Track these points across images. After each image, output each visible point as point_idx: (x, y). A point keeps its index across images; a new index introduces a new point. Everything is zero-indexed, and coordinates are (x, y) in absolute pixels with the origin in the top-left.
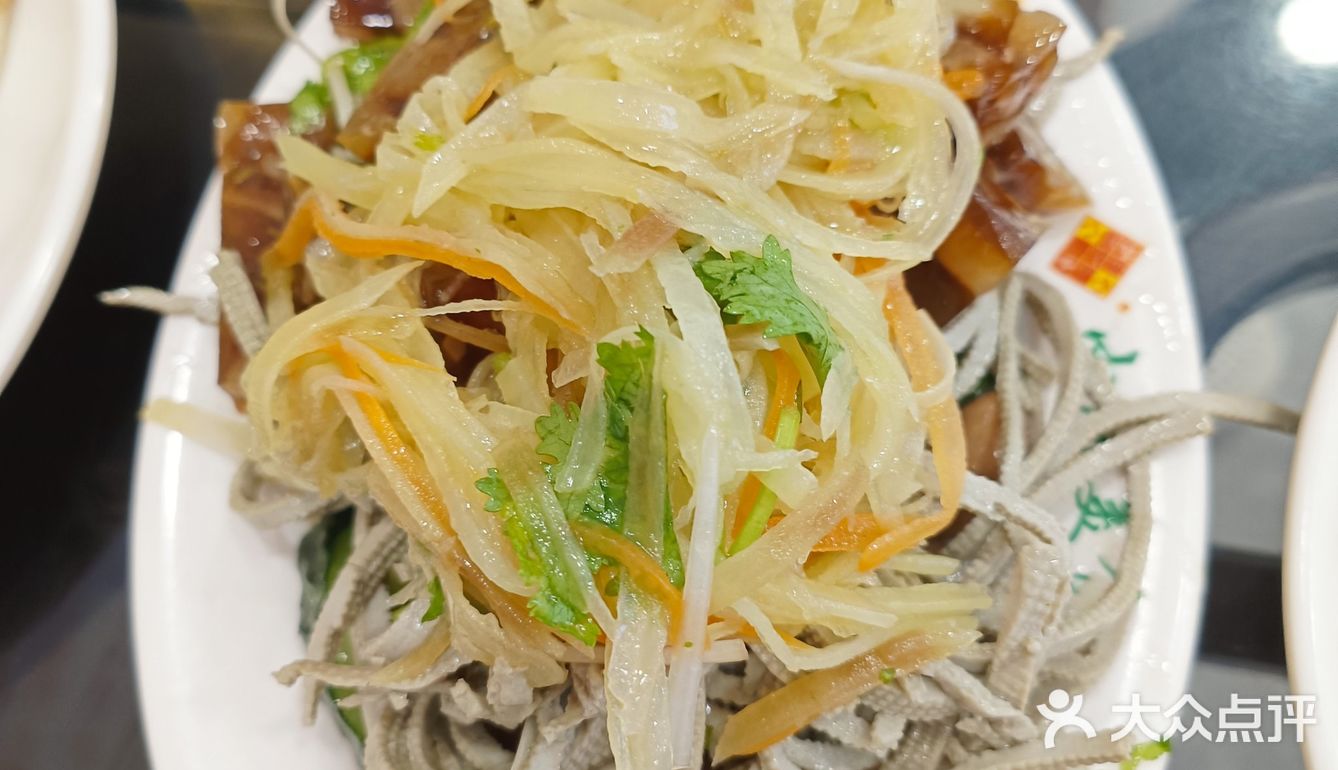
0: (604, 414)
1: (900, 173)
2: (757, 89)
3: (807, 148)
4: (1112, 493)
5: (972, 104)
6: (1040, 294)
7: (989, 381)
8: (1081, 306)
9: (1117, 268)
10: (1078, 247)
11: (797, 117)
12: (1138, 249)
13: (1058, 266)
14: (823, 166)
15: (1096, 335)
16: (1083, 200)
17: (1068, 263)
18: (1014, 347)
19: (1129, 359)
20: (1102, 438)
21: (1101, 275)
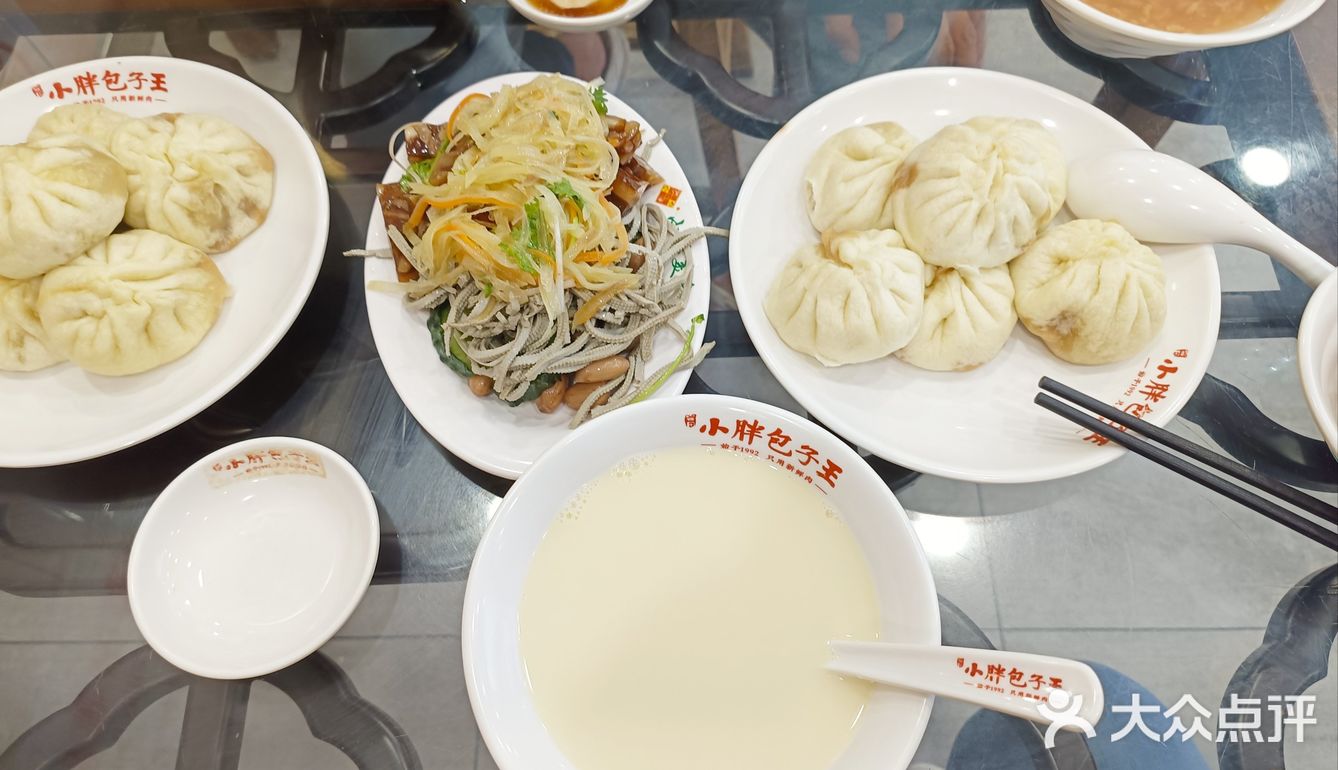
0: (528, 222)
1: (597, 166)
2: (554, 146)
3: (571, 161)
4: (681, 259)
5: (616, 148)
6: (651, 207)
7: (640, 234)
8: (666, 211)
9: (675, 198)
10: (662, 194)
11: (565, 151)
12: (680, 192)
13: (657, 201)
14: (576, 166)
15: (671, 218)
16: (660, 180)
17: (660, 200)
18: (646, 224)
19: (682, 222)
20: (675, 243)
21: (670, 201)
